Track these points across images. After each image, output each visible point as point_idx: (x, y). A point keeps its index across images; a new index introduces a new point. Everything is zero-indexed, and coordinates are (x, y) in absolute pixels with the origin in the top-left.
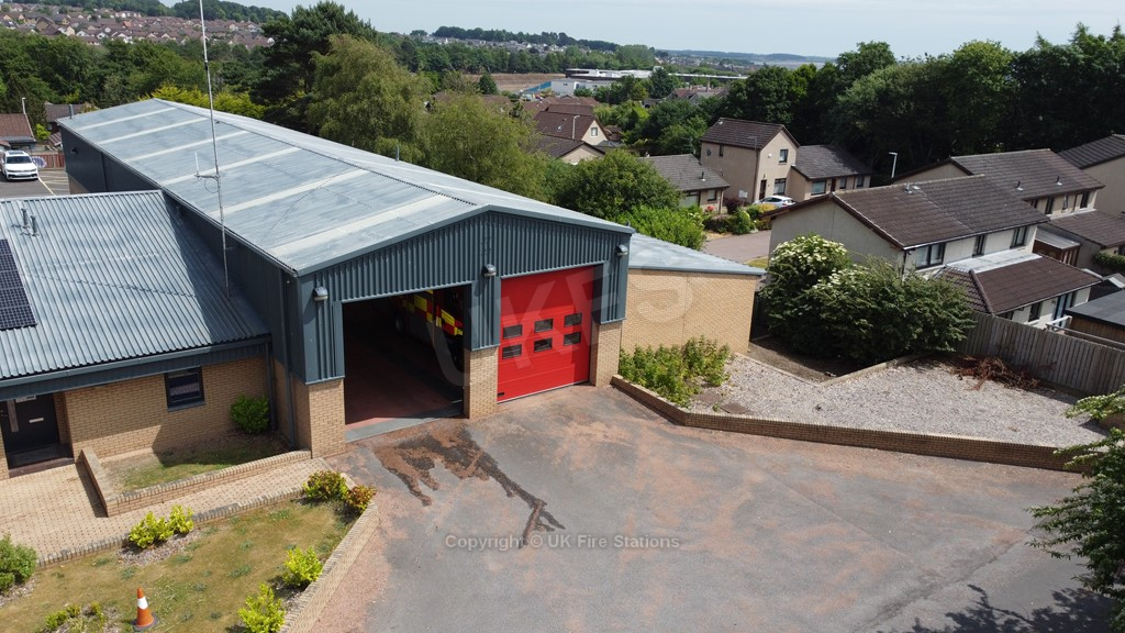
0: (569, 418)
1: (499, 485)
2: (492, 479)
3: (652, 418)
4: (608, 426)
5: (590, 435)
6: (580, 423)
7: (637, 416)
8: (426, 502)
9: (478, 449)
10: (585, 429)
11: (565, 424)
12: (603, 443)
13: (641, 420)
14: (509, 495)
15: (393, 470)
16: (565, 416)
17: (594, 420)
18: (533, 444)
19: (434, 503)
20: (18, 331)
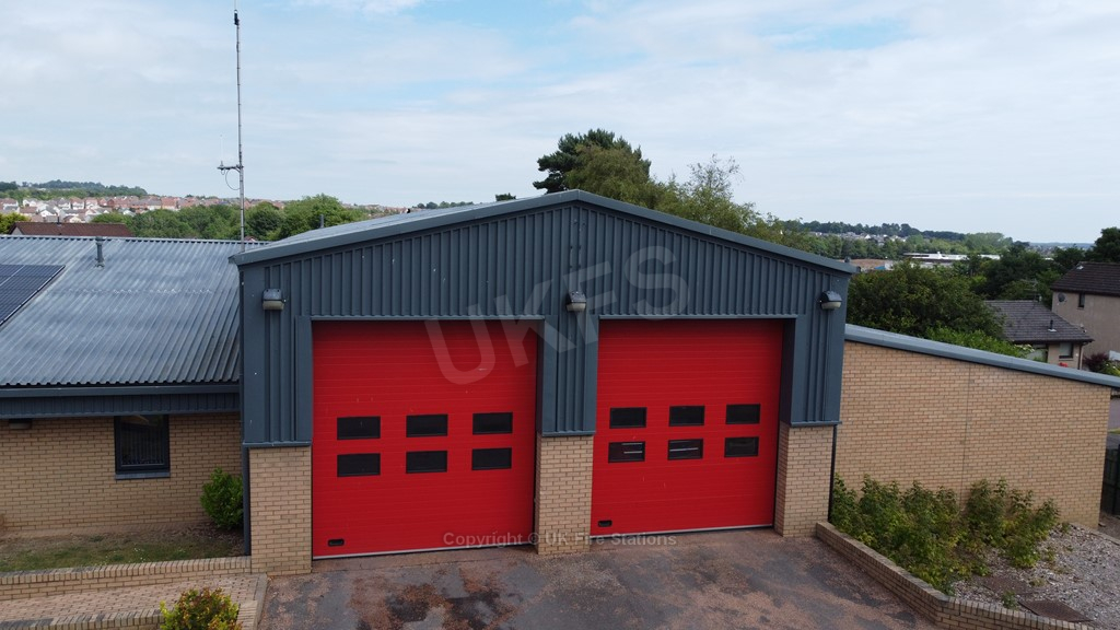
0: (711, 578)
3: (868, 601)
4: (777, 603)
5: (734, 612)
6: (725, 590)
7: (841, 593)
10: (731, 602)
11: (699, 587)
13: (846, 602)
16: (704, 573)
17: (754, 586)
18: (619, 611)
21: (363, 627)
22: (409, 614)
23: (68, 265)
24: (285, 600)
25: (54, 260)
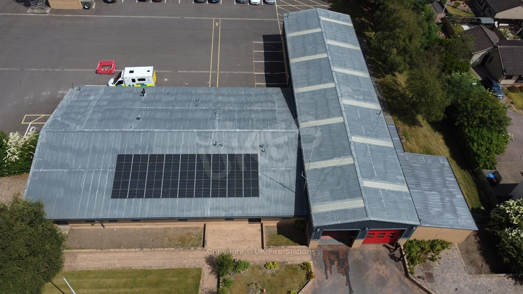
1: (346, 280)
2: (345, 277)
3: (401, 270)
4: (386, 268)
5: (379, 270)
6: (379, 263)
7: (398, 267)
8: (327, 278)
9: (348, 262)
10: (379, 267)
11: (375, 262)
12: (380, 275)
14: (346, 285)
15: (324, 261)
16: (377, 258)
17: (384, 263)
18: (362, 267)
19: (328, 279)
20: (255, 198)
21: (326, 265)
22: (332, 263)
23: (258, 152)
24: (314, 256)
25: (254, 148)
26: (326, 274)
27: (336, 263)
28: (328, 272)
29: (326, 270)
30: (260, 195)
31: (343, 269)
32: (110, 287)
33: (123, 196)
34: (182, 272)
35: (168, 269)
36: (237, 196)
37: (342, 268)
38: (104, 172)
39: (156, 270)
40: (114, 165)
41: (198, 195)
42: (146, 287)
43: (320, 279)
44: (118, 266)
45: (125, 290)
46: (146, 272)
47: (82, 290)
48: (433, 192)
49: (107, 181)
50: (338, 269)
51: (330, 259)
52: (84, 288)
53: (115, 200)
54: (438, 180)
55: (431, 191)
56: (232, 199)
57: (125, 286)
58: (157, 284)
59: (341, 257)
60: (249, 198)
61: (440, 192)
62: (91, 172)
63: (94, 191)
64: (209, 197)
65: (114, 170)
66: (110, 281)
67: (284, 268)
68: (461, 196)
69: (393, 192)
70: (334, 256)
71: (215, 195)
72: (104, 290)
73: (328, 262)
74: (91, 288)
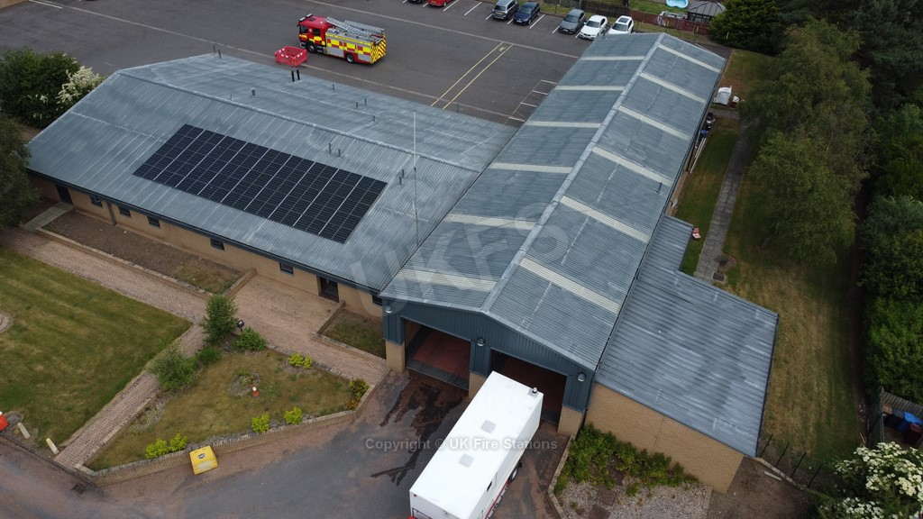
2: (420, 438)
8: (383, 424)
15: (400, 398)
19: (385, 427)
20: (336, 244)
21: (398, 403)
22: (412, 405)
23: (391, 181)
24: (389, 382)
25: (387, 174)
26: (388, 417)
27: (420, 408)
28: (394, 416)
29: (391, 412)
30: (348, 243)
31: (424, 424)
32: (51, 292)
33: (149, 177)
34: (160, 317)
35: (146, 305)
36: (310, 231)
37: (424, 420)
38: (151, 140)
39: (128, 300)
40: (170, 136)
41: (251, 210)
42: (96, 313)
43: (369, 421)
44: (86, 274)
45: (65, 305)
46: (113, 296)
47: (14, 281)
48: (690, 351)
49: (144, 152)
50: (417, 420)
51: (412, 398)
52: (18, 279)
53: (136, 178)
54: (722, 339)
55: (689, 348)
56: (299, 232)
57: (70, 299)
58: (112, 316)
59: (437, 404)
60: (326, 240)
61: (709, 359)
62: (136, 134)
63: (119, 158)
64: (266, 217)
65: (165, 142)
66: (56, 285)
67: (320, 375)
68: (759, 386)
69: (577, 299)
70: (426, 397)
71: (276, 218)
72: (38, 293)
73: (406, 401)
74: (26, 283)
